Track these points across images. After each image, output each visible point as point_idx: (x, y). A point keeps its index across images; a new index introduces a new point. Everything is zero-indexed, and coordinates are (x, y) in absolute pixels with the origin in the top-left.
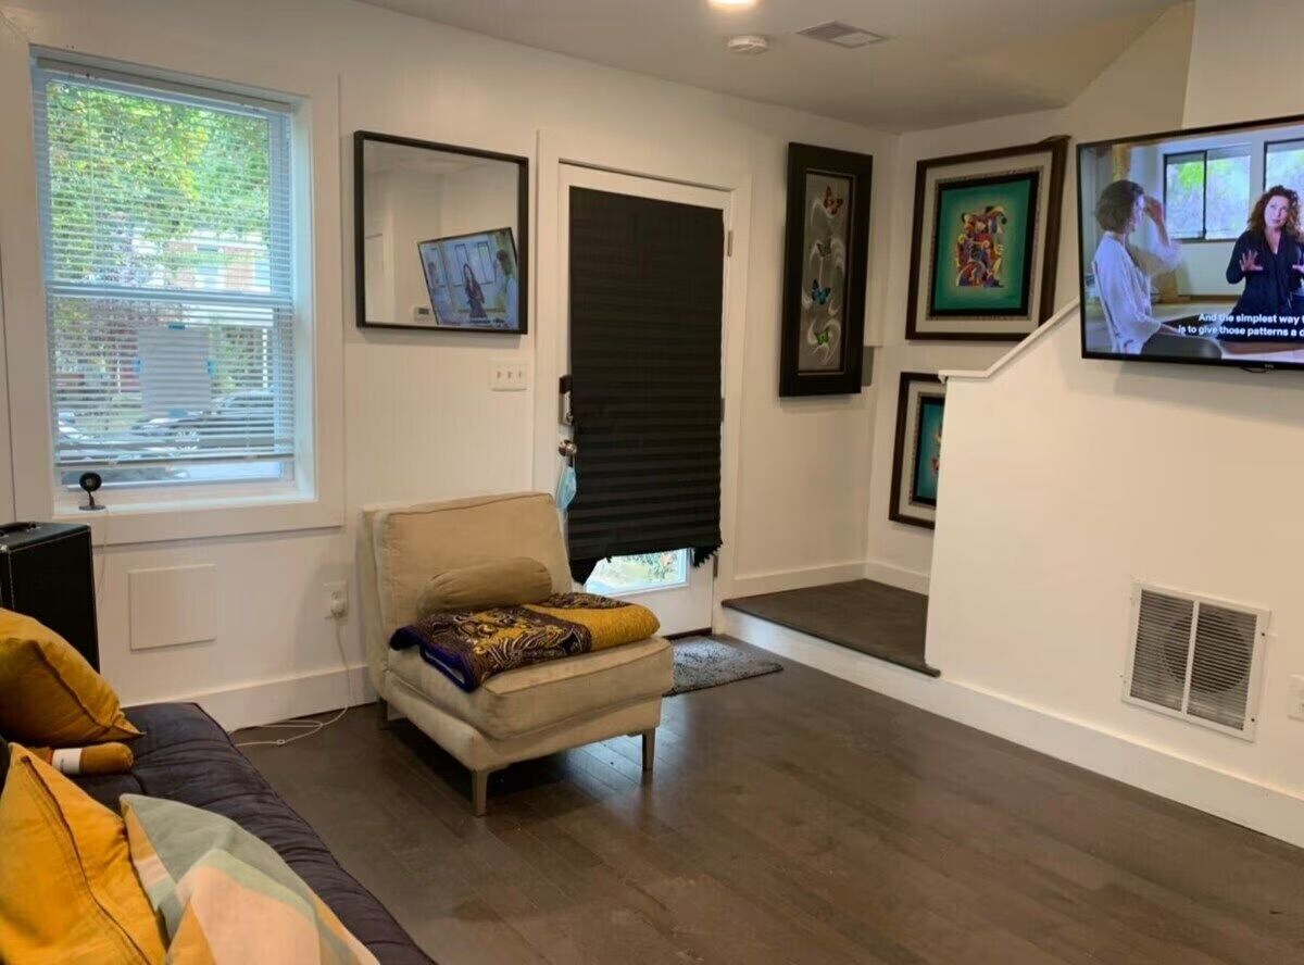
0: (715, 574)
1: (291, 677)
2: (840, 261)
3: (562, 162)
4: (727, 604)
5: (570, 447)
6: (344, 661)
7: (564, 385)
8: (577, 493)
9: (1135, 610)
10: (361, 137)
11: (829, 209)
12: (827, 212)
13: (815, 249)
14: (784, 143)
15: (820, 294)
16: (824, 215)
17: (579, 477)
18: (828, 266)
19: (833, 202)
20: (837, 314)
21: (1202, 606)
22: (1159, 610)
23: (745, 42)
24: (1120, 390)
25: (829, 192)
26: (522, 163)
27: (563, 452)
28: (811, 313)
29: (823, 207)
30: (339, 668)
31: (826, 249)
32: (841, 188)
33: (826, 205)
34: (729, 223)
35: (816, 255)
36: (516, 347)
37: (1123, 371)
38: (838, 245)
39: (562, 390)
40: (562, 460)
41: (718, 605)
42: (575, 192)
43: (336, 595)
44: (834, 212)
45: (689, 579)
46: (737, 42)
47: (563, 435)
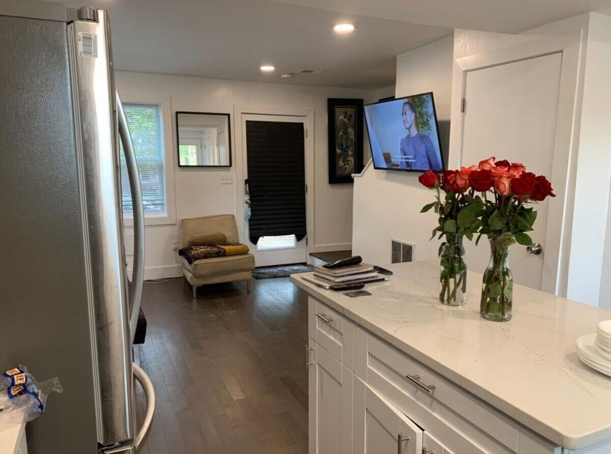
0: (307, 244)
1: (162, 267)
2: (352, 137)
3: (242, 113)
4: (311, 254)
5: (248, 201)
6: (178, 264)
7: (246, 182)
8: (251, 216)
9: (391, 247)
10: (177, 113)
11: (347, 119)
12: (346, 120)
13: (341, 133)
14: (327, 99)
15: (344, 148)
16: (344, 122)
17: (252, 211)
18: (347, 139)
19: (348, 116)
20: (352, 154)
21: (403, 244)
22: (396, 246)
23: (286, 76)
24: (387, 179)
25: (346, 113)
26: (229, 115)
27: (246, 202)
28: (341, 155)
29: (344, 119)
30: (176, 265)
31: (346, 133)
32: (351, 111)
33: (345, 118)
34: (306, 127)
35: (341, 135)
36: (229, 171)
37: (387, 173)
38: (351, 131)
39: (246, 184)
40: (247, 206)
41: (308, 255)
42: (247, 122)
43: (175, 244)
44: (348, 120)
45: (296, 245)
46: (282, 76)
47: (247, 198)
